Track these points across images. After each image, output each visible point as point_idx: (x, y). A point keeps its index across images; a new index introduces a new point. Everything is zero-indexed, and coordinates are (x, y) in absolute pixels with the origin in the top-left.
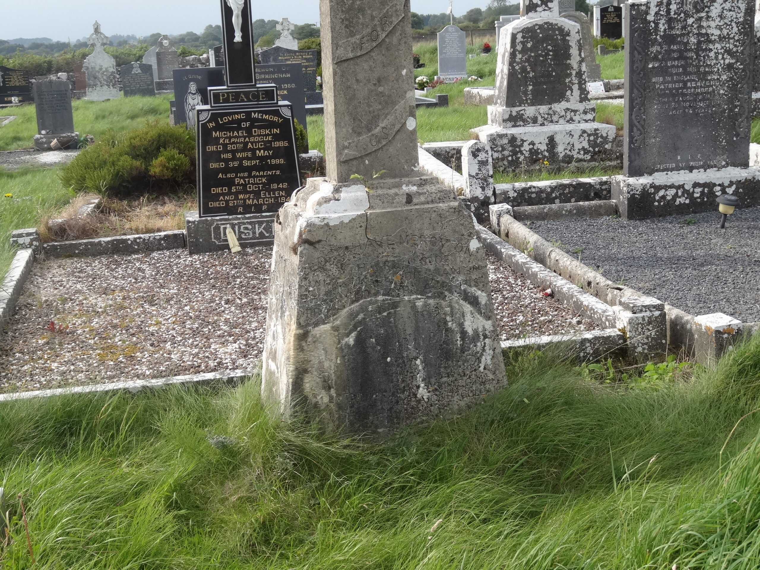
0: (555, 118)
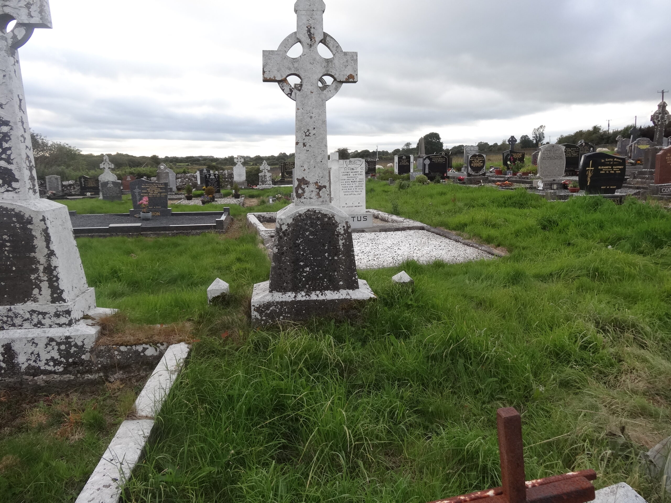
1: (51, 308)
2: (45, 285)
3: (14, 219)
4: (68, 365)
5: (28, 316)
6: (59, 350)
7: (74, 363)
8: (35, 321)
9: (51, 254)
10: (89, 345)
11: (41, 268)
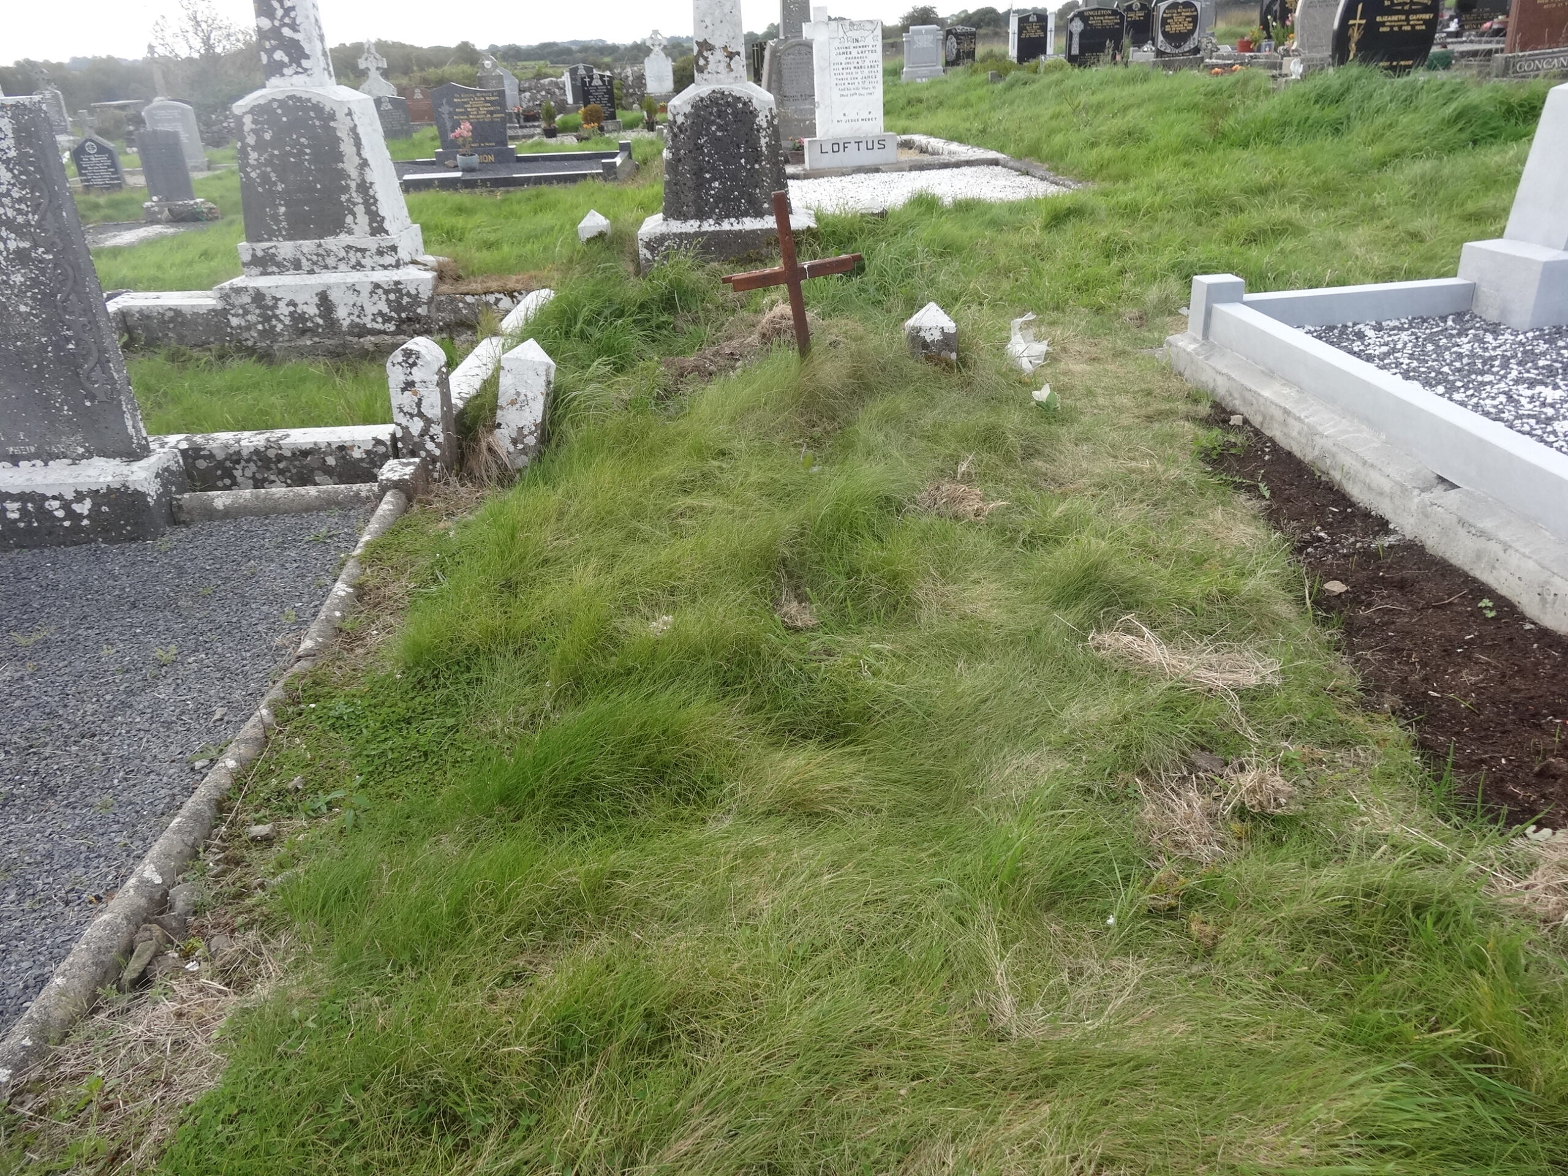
0: (331, 261)
1: (372, 243)
2: (360, 210)
3: (312, 114)
4: (402, 321)
5: (342, 254)
6: (387, 300)
7: (409, 319)
8: (353, 261)
9: (364, 164)
10: (425, 294)
11: (353, 185)
